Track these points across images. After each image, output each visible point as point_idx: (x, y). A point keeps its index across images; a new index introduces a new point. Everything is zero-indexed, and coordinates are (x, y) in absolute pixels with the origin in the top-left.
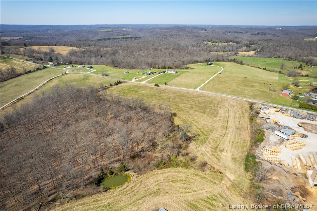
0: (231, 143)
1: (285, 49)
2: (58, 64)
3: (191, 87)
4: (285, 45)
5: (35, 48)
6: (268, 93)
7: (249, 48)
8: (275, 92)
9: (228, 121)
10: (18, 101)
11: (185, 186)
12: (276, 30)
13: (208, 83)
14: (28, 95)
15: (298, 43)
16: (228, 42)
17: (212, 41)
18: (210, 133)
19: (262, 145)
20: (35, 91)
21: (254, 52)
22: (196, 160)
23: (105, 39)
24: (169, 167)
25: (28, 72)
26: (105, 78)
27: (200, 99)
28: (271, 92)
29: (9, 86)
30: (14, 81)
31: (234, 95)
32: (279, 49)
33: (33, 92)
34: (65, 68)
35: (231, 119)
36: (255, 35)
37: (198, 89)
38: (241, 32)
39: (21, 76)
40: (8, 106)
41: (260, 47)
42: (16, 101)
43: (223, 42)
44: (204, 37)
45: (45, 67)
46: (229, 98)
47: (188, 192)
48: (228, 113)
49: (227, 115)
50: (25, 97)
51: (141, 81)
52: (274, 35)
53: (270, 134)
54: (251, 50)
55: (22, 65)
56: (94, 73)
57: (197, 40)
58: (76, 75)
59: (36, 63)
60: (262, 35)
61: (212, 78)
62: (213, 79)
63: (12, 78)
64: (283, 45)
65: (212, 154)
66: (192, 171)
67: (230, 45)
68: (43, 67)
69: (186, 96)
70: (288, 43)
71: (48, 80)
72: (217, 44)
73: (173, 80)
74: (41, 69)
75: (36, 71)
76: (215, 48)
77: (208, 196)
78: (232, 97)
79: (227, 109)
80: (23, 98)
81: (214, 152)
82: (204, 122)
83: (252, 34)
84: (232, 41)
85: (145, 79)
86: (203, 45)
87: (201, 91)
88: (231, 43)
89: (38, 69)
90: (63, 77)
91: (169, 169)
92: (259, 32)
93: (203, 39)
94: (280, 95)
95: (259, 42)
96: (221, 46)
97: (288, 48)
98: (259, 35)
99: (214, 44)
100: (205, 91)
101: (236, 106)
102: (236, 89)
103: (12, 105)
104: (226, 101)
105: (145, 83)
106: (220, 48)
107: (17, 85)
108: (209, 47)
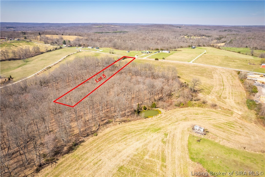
0: (231, 94)
1: (251, 41)
2: (70, 46)
3: (185, 61)
4: (250, 38)
5: (48, 36)
6: (249, 66)
7: (219, 40)
8: (255, 66)
9: (223, 81)
10: (48, 69)
11: (205, 116)
12: (240, 28)
13: (197, 59)
14: (54, 65)
15: (261, 37)
16: (201, 36)
17: (188, 35)
18: (212, 88)
19: (258, 95)
20: (59, 63)
21: (224, 44)
22: (207, 103)
23: (99, 32)
24: (188, 107)
25: (49, 51)
26: (113, 55)
27: (196, 68)
28: (251, 65)
29: (37, 60)
30: (39, 57)
31: (222, 66)
32: (246, 41)
33: (57, 63)
34: (77, 49)
35: (225, 80)
36: (223, 31)
37: (191, 62)
38: (210, 29)
39: (44, 53)
40: (41, 72)
41: (229, 40)
42: (46, 69)
43: (197, 36)
44: (181, 32)
45: (61, 48)
46: (218, 68)
47: (210, 120)
48: (221, 77)
49: (221, 78)
50: (52, 66)
51: (142, 57)
52: (239, 31)
53: (262, 89)
54: (221, 42)
55: (42, 46)
56: (102, 52)
57: (175, 34)
58: (88, 52)
59: (52, 45)
60: (228, 31)
61: (199, 56)
62: (201, 57)
63: (37, 55)
64: (249, 39)
65: (218, 100)
66: (207, 109)
67: (203, 38)
68: (60, 47)
69: (183, 66)
70: (253, 37)
71: (67, 56)
72: (192, 37)
73: (169, 57)
74: (58, 49)
75: (55, 50)
76: (191, 40)
77: (227, 122)
78: (221, 67)
79: (220, 75)
80: (51, 68)
81: (219, 99)
82: (205, 82)
83: (220, 31)
84: (204, 35)
85: (145, 56)
86: (180, 38)
87: (194, 64)
88: (203, 37)
89: (56, 49)
90: (78, 54)
91: (188, 108)
92: (226, 29)
93: (180, 34)
94: (260, 67)
95: (228, 36)
96: (196, 39)
97: (253, 40)
98: (226, 32)
99: (189, 37)
100: (197, 63)
101: (226, 73)
102: (222, 63)
103: (43, 71)
104: (217, 70)
105: (146, 58)
106: (194, 41)
107: (43, 59)
108: (186, 40)
